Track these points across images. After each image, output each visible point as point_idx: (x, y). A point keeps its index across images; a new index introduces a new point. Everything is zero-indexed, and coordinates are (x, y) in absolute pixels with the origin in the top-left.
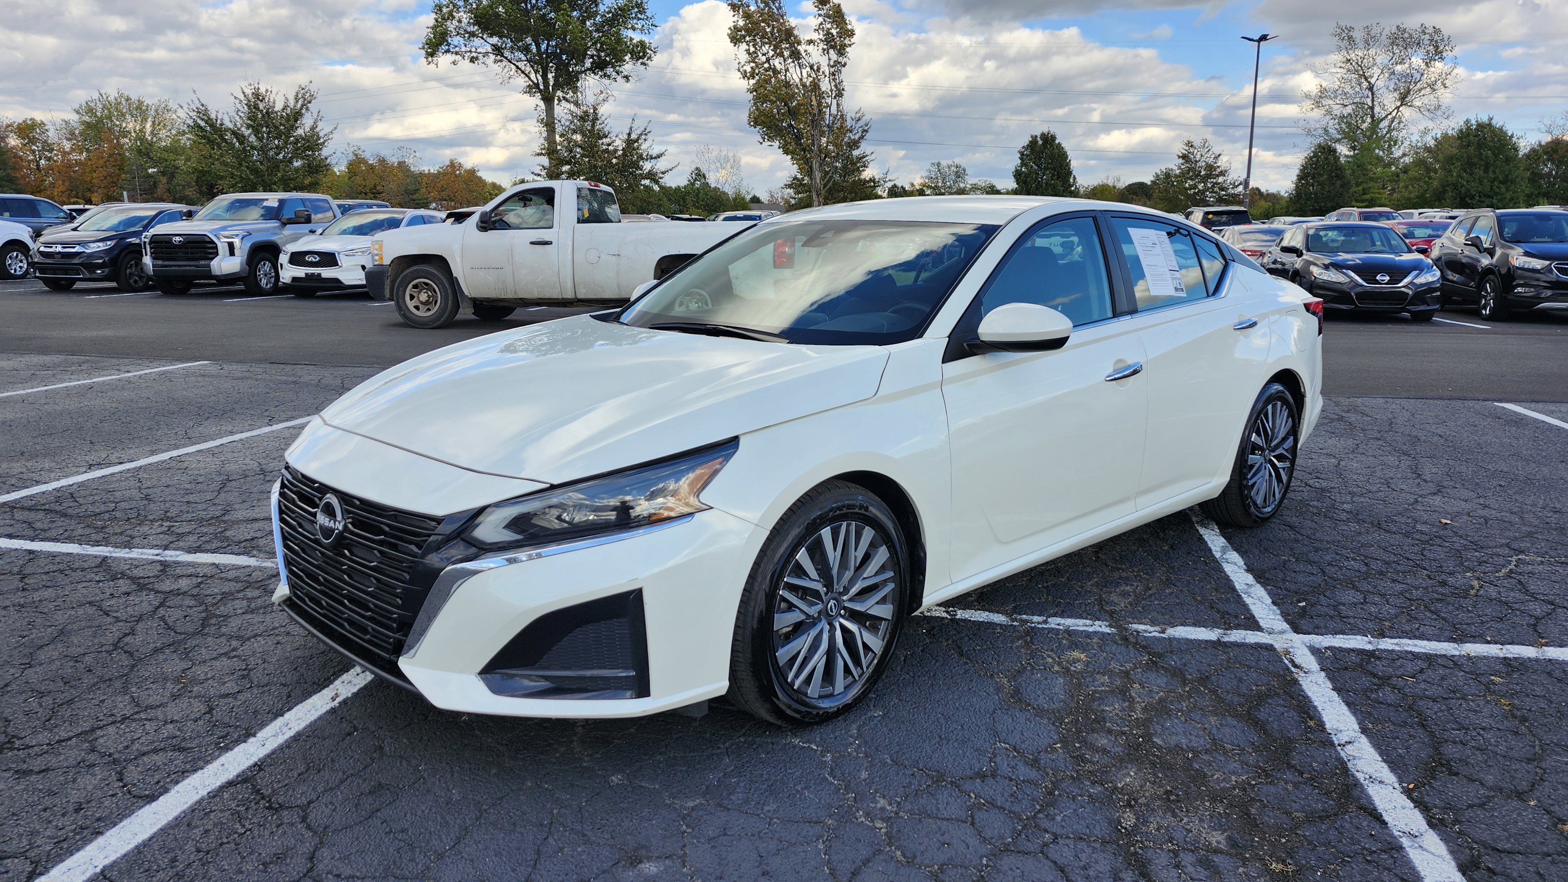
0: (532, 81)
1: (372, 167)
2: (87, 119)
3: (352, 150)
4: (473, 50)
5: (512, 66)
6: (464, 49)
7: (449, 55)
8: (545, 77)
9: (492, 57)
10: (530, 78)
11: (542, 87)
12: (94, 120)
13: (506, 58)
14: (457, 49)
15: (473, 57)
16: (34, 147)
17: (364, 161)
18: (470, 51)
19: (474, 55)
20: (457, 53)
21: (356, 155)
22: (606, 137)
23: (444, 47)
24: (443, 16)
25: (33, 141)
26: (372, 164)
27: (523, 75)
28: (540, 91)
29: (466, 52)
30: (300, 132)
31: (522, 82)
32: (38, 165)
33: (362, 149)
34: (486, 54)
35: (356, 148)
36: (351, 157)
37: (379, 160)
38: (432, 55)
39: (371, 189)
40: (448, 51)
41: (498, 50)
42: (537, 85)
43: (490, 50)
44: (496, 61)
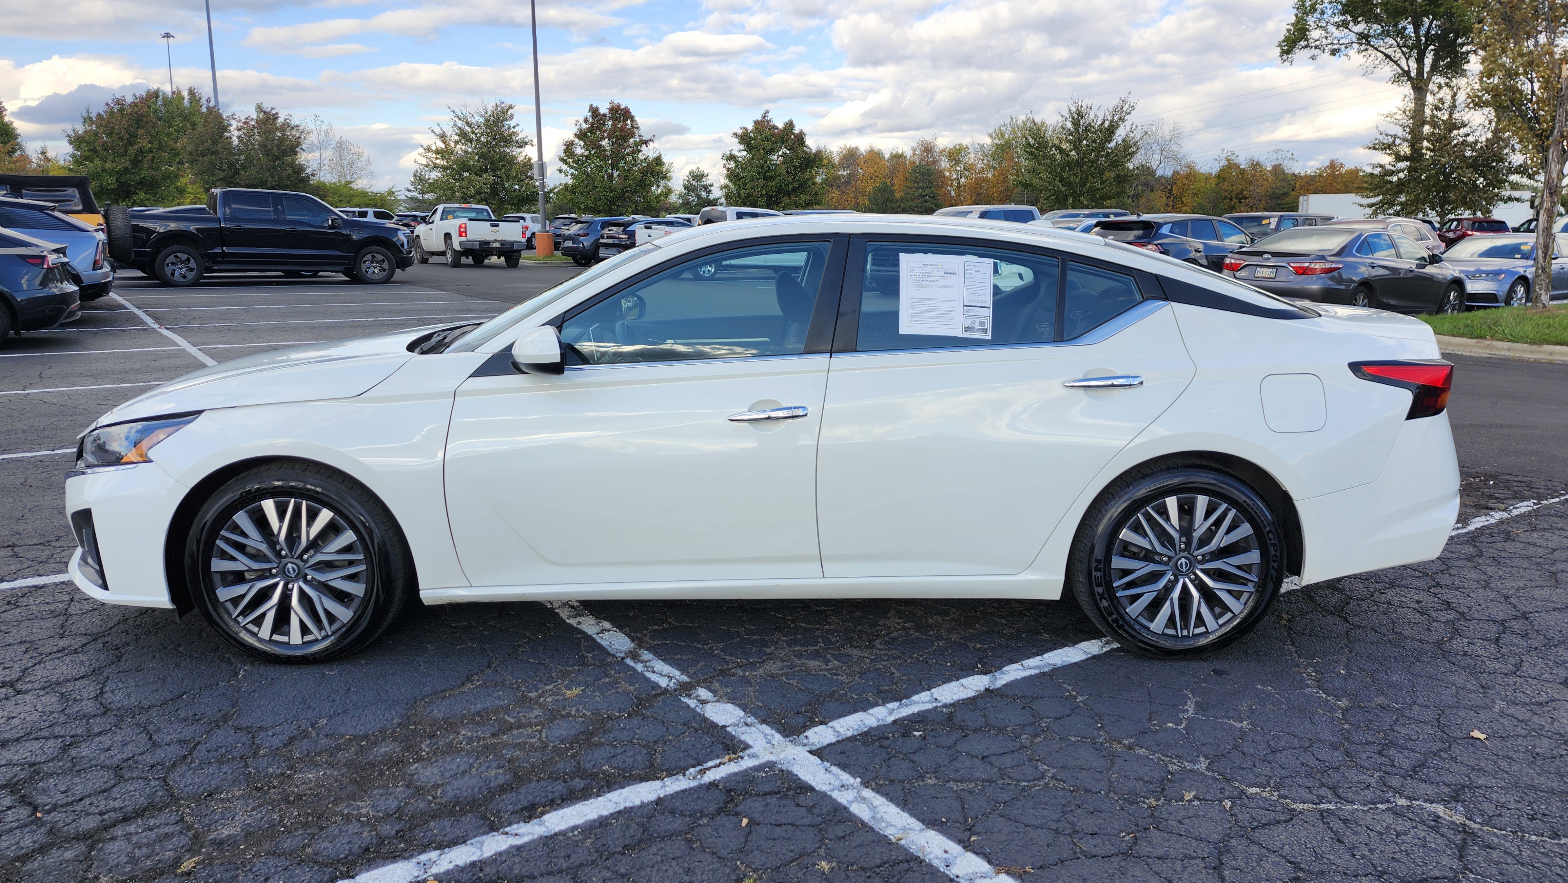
0: (1402, 69)
1: (1243, 172)
2: (997, 141)
3: (1226, 155)
4: (1335, 42)
5: (1379, 54)
6: (1325, 42)
7: (1307, 50)
8: (1420, 61)
9: (1356, 46)
10: (1399, 66)
11: (1413, 74)
12: (1002, 142)
13: (1373, 46)
14: (1317, 43)
15: (1334, 50)
16: (958, 168)
17: (1237, 166)
18: (1332, 44)
19: (1336, 47)
20: (1316, 47)
21: (1229, 160)
22: (1465, 126)
23: (1303, 43)
24: (1305, 10)
25: (958, 162)
26: (1243, 170)
27: (1391, 63)
28: (1410, 79)
29: (1327, 45)
30: (1112, 144)
31: (1389, 70)
32: (959, 183)
33: (1236, 154)
34: (1347, 46)
35: (1229, 153)
36: (1224, 163)
37: (1252, 164)
38: (1288, 52)
39: (1238, 194)
40: (1307, 46)
41: (1364, 38)
42: (1407, 73)
43: (1355, 40)
44: (1359, 52)
